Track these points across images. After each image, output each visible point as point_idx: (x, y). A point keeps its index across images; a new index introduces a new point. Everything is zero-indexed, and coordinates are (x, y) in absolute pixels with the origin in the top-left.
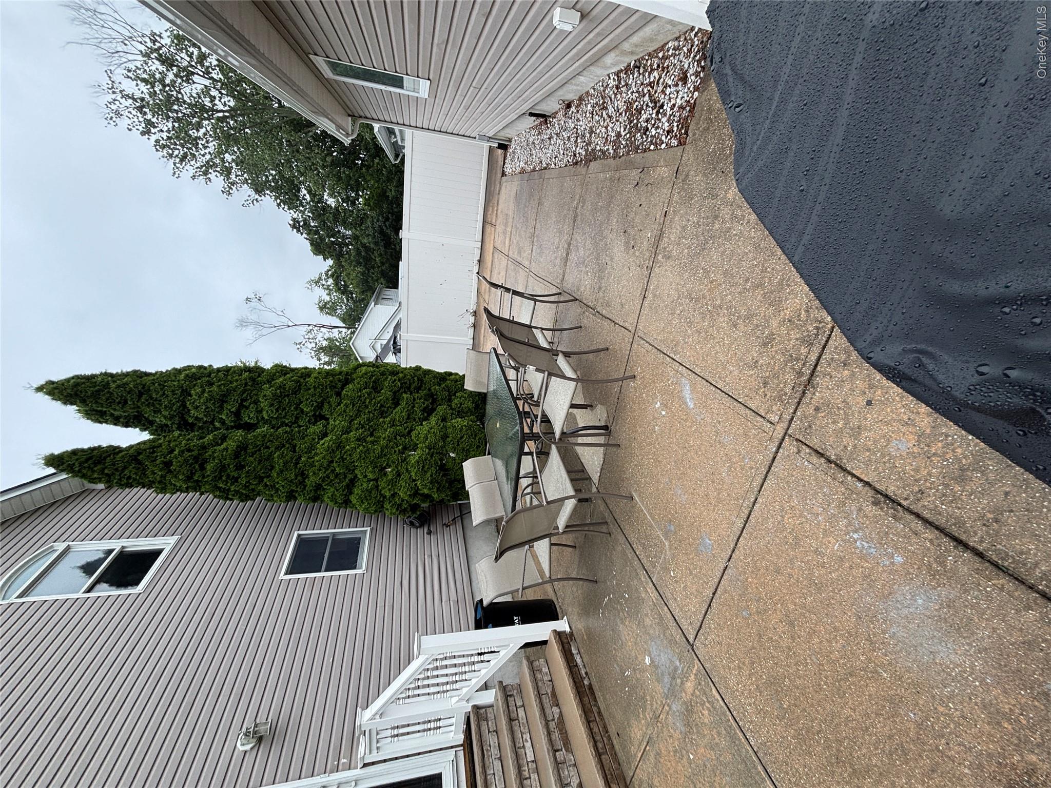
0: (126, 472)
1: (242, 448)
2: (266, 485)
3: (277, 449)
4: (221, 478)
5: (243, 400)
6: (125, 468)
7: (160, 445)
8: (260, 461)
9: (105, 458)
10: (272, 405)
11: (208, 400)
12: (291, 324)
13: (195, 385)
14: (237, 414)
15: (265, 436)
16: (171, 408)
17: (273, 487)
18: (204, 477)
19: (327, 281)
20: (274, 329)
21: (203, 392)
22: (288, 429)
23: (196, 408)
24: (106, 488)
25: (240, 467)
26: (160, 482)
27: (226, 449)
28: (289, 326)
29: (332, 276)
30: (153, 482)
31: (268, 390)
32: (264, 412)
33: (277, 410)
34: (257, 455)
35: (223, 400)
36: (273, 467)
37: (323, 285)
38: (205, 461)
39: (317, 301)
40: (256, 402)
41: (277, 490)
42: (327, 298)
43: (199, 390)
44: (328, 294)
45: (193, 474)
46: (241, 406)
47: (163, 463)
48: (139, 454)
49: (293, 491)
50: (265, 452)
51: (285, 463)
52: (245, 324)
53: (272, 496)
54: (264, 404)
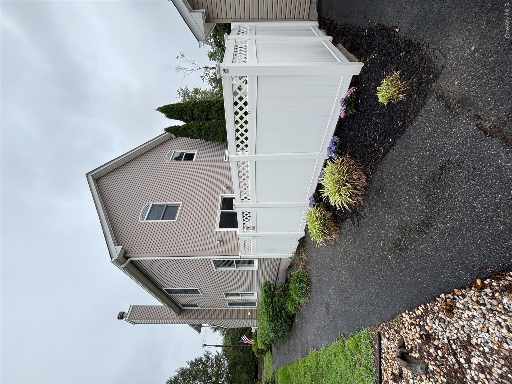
0: (184, 133)
1: (210, 126)
2: (217, 137)
3: (219, 126)
4: (206, 134)
5: (208, 112)
6: (183, 132)
7: (190, 126)
8: (215, 130)
9: (178, 129)
10: (216, 113)
11: (199, 112)
12: (198, 68)
13: (195, 107)
14: (207, 116)
15: (215, 123)
16: (190, 114)
17: (219, 137)
18: (202, 134)
19: (211, 40)
20: (191, 71)
21: (197, 110)
22: (220, 120)
23: (196, 114)
24: (176, 137)
25: (210, 132)
26: (191, 135)
27: (206, 127)
28: (197, 69)
29: (213, 36)
30: (190, 136)
31: (214, 109)
32: (214, 115)
33: (217, 115)
34: (214, 128)
35: (203, 112)
36: (218, 132)
37: (209, 43)
38: (201, 130)
39: (208, 53)
40: (211, 112)
41: (220, 138)
42: (212, 50)
43: (196, 109)
44: (212, 48)
45: (199, 133)
46: (207, 113)
47: (192, 130)
48: (186, 128)
49: (224, 138)
50: (216, 127)
51: (222, 130)
52: (179, 70)
53: (218, 140)
54: (213, 113)
